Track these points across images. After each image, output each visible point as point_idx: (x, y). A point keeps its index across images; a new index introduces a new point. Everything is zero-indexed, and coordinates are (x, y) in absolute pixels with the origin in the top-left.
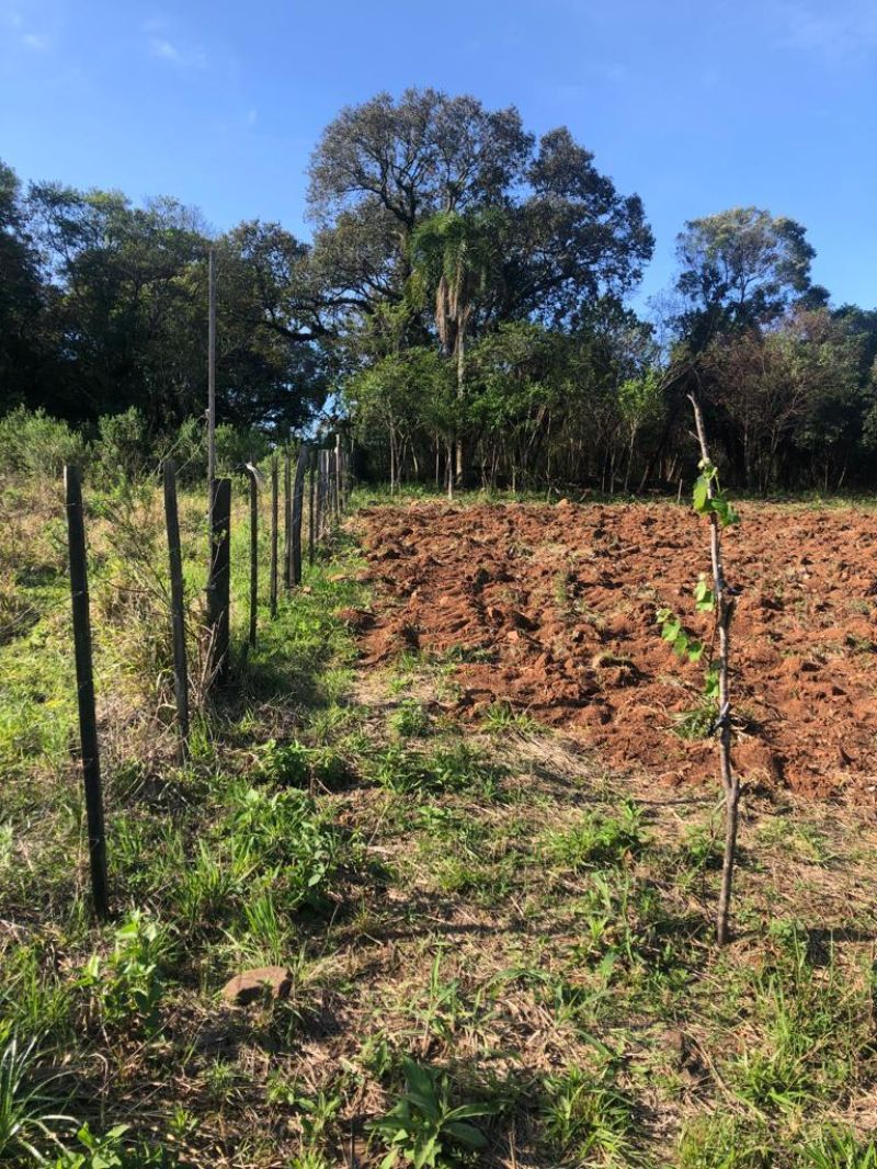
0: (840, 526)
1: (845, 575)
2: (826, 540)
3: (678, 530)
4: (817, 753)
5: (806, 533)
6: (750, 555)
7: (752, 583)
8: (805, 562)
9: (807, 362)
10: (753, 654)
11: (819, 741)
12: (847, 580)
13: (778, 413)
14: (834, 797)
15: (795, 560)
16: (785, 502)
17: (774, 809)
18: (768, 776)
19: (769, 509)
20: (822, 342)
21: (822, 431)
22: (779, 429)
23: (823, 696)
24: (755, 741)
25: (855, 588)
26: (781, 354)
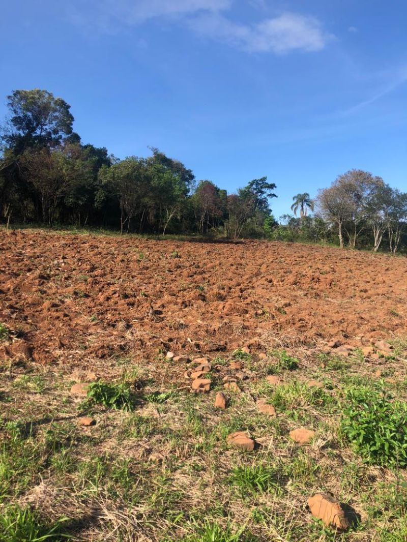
0: (82, 242)
1: (80, 264)
2: (75, 248)
3: (4, 242)
4: (50, 344)
5: (67, 245)
6: (38, 254)
7: (37, 267)
8: (64, 258)
9: (70, 167)
10: (30, 300)
11: (53, 338)
12: (81, 266)
13: (58, 189)
14: (54, 362)
15: (59, 257)
16: (60, 230)
17: (25, 371)
18: (24, 356)
19: (52, 233)
20: (77, 159)
21: (78, 199)
22: (58, 196)
23: (58, 318)
24: (21, 341)
25: (84, 269)
26: (58, 162)
